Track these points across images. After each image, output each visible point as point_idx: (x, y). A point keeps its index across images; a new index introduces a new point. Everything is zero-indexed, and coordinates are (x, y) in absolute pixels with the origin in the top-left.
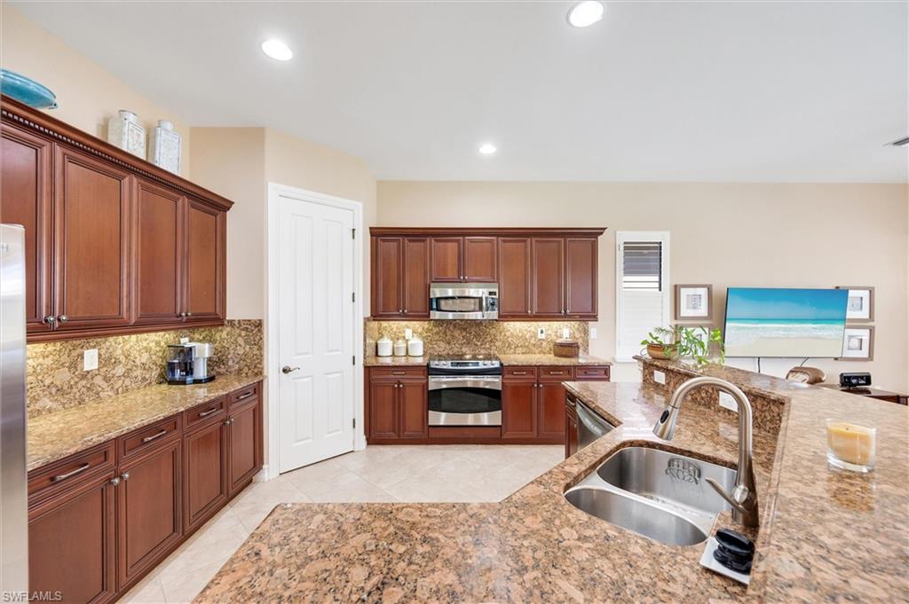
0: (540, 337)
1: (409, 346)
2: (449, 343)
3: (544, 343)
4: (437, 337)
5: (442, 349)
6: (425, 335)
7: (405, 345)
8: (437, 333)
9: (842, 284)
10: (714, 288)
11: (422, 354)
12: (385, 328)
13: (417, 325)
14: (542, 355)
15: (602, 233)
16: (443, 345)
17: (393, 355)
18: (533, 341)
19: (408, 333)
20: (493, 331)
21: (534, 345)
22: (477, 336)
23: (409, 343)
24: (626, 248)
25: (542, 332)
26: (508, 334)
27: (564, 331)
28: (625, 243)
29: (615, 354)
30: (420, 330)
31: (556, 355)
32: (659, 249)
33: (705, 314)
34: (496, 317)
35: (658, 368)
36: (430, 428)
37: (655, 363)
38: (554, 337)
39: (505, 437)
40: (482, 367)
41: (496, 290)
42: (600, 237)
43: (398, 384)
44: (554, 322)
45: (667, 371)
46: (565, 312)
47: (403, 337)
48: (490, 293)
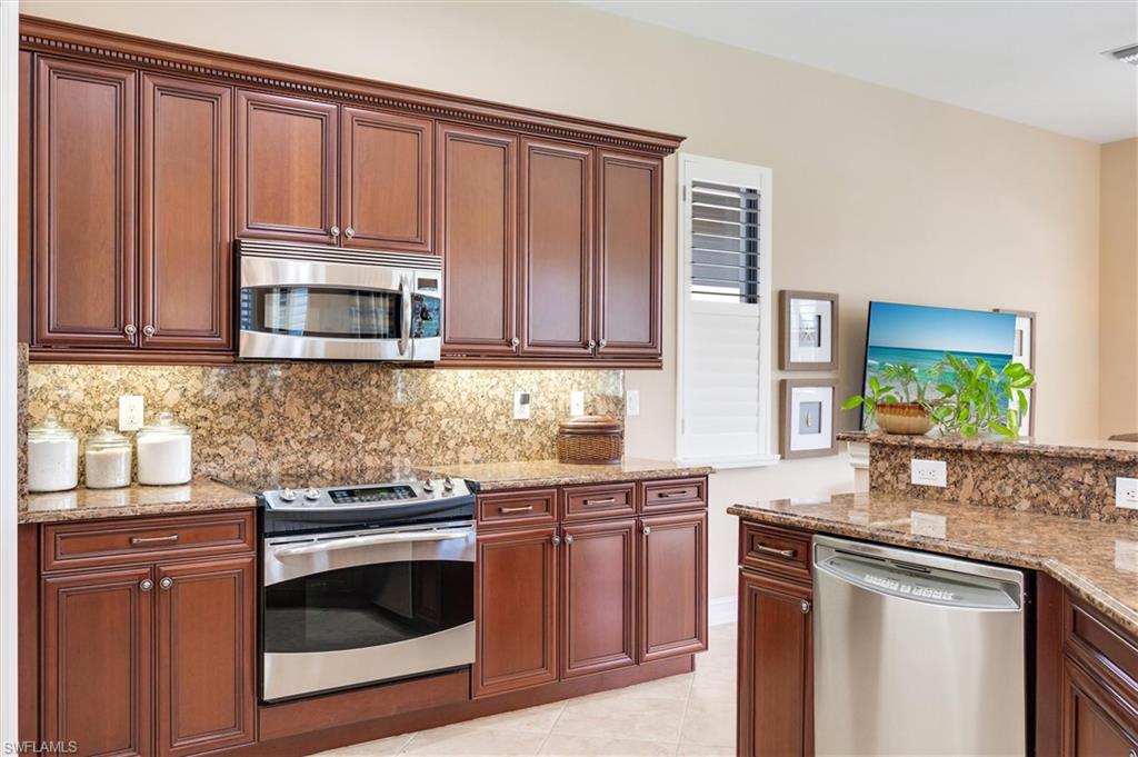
0: (517, 416)
1: (139, 448)
2: (269, 440)
3: (528, 432)
4: (229, 422)
5: (245, 460)
6: (190, 413)
7: (129, 450)
8: (231, 408)
9: (1005, 305)
10: (842, 304)
11: (187, 477)
12: (42, 396)
13: (165, 379)
14: (524, 463)
15: (672, 150)
16: (248, 444)
17: (82, 484)
18: (501, 427)
19: (130, 410)
21: (504, 437)
22: (355, 413)
23: (141, 441)
24: (697, 197)
25: (525, 400)
26: (439, 407)
27: (573, 396)
28: (695, 184)
30: (173, 397)
31: (562, 459)
32: (752, 204)
33: (827, 358)
34: (435, 356)
35: (925, 452)
36: (263, 711)
37: (918, 441)
38: (551, 415)
39: (481, 694)
40: (421, 499)
41: (437, 275)
42: (668, 160)
43: (156, 577)
44: (552, 373)
45: (952, 454)
46: (598, 344)
47: (114, 424)
48: (423, 283)
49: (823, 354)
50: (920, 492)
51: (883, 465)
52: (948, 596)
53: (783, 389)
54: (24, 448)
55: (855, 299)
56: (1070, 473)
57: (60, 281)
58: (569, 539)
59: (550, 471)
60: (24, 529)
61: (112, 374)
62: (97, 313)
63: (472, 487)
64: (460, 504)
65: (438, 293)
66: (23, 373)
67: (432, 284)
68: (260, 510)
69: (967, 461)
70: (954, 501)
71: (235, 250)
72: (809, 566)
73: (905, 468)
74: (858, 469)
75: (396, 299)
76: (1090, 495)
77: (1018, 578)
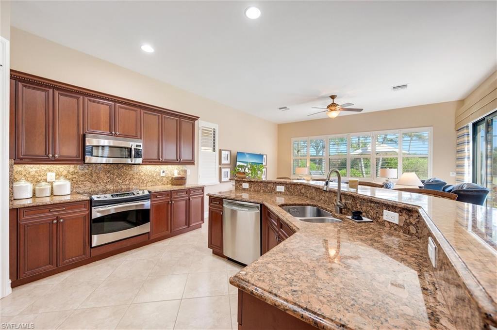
0: (162, 175)
1: (54, 187)
2: (95, 183)
3: (164, 179)
4: (83, 179)
5: (88, 188)
6: (70, 176)
7: (50, 187)
8: (83, 175)
10: (232, 152)
11: (70, 193)
12: (20, 173)
13: (62, 168)
14: (163, 186)
15: (197, 119)
16: (88, 184)
17: (34, 196)
18: (158, 178)
19: (51, 176)
20: (131, 172)
21: (158, 180)
22: (119, 176)
23: (54, 184)
24: (202, 130)
25: (163, 172)
26: (142, 174)
27: (174, 171)
29: (198, 182)
30: (65, 173)
31: (172, 185)
32: (214, 132)
33: (229, 163)
34: (141, 163)
35: (245, 182)
36: (92, 250)
37: (244, 180)
38: (170, 175)
39: (151, 238)
40: (136, 195)
41: (141, 144)
42: (196, 121)
43: (58, 219)
44: (170, 166)
45: (250, 182)
46: (180, 160)
47: (45, 180)
48: (137, 146)
49: (228, 162)
50: (244, 189)
51: (237, 184)
52: (247, 210)
53: (220, 169)
54: (12, 188)
55: (234, 152)
56: (269, 185)
57: (26, 142)
58: (173, 202)
59: (169, 187)
60: (11, 210)
61: (45, 167)
62: (40, 151)
63: (149, 192)
64: (147, 196)
65: (141, 148)
66: (11, 167)
67: (140, 146)
68: (91, 201)
69: (252, 183)
70: (250, 191)
71: (84, 137)
72: (222, 205)
73: (241, 185)
74: (233, 185)
75: (131, 149)
76: (272, 189)
77: (259, 205)
